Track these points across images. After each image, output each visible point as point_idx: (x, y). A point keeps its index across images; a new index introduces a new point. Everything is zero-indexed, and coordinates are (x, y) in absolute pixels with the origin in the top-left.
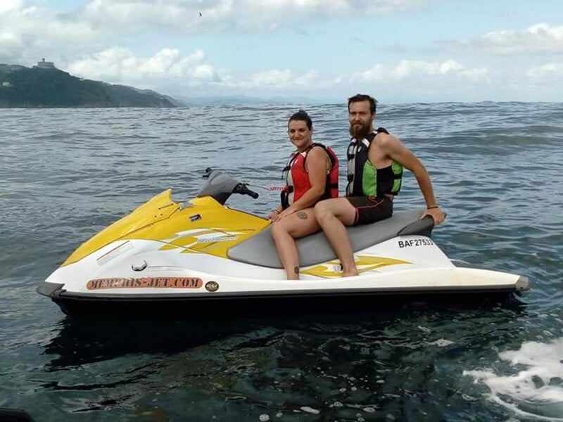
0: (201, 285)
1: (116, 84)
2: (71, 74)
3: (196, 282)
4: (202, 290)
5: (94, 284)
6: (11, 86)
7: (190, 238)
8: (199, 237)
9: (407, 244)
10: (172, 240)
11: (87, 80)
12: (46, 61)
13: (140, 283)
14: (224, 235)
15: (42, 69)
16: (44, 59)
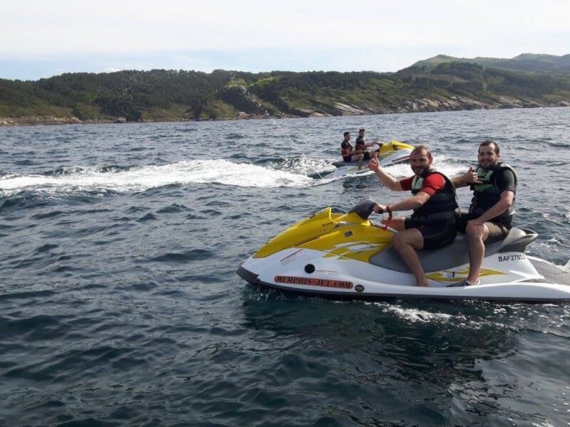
0: (352, 287)
3: (349, 285)
4: (353, 290)
5: (279, 279)
7: (344, 249)
8: (351, 248)
9: (505, 259)
10: (331, 251)
13: (310, 282)
14: (368, 246)
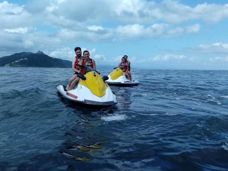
1: (65, 60)
2: (49, 56)
6: (27, 59)
11: (54, 58)
12: (40, 51)
15: (39, 54)
16: (39, 51)
